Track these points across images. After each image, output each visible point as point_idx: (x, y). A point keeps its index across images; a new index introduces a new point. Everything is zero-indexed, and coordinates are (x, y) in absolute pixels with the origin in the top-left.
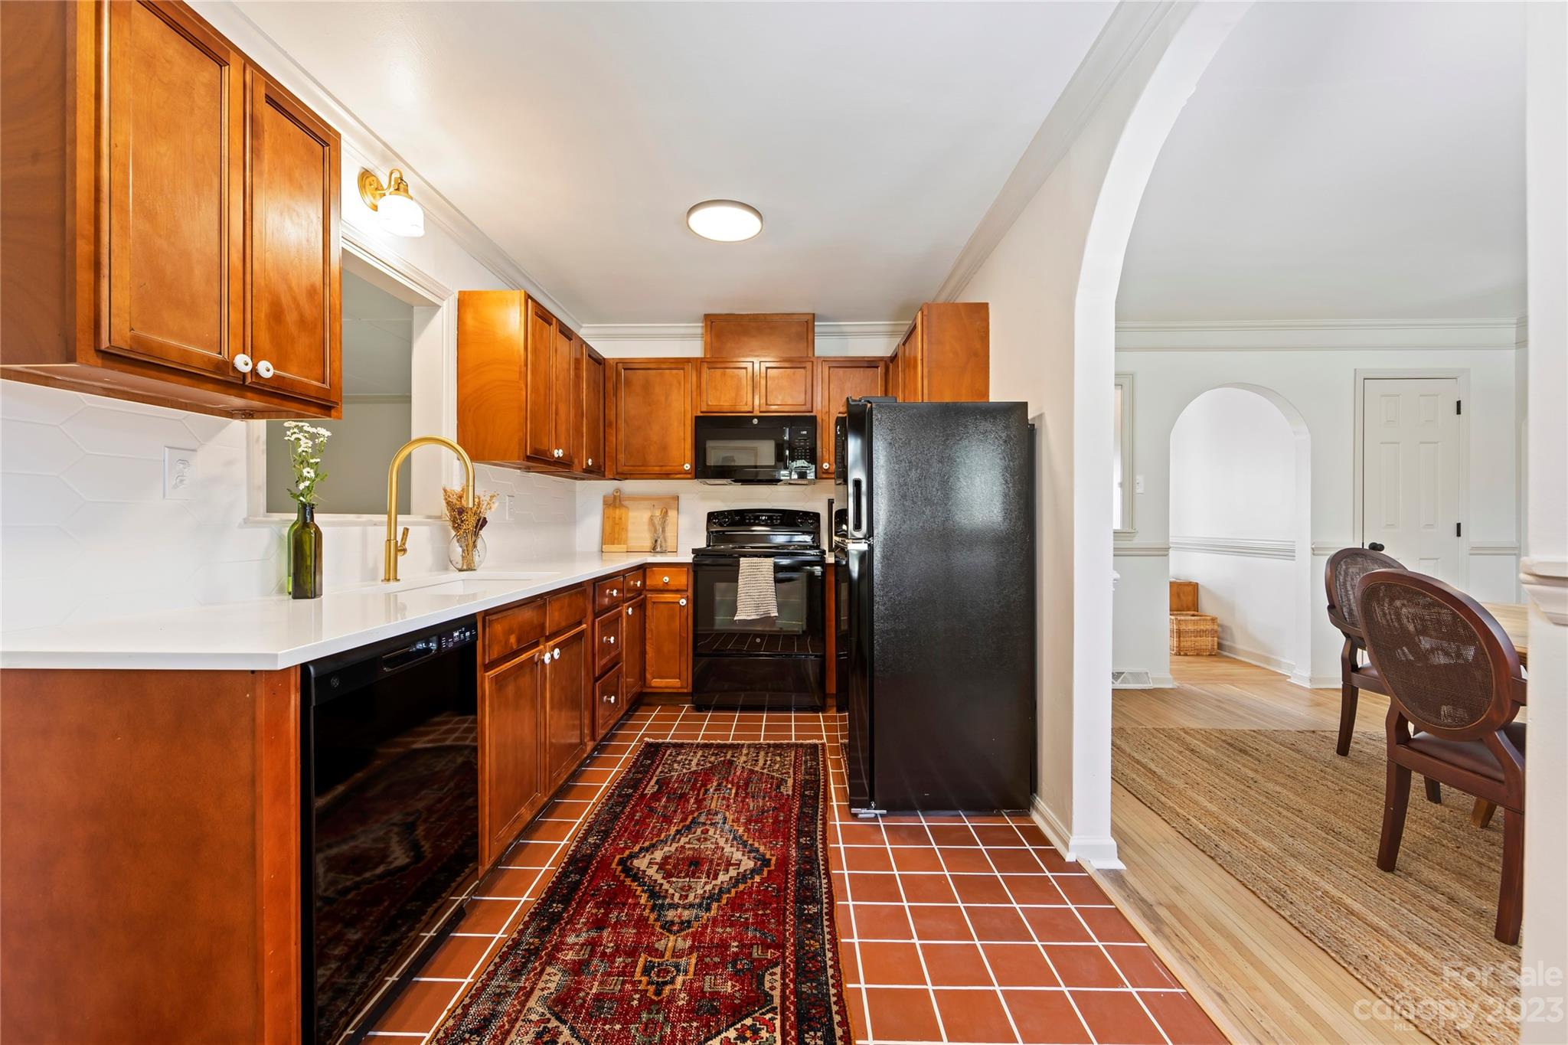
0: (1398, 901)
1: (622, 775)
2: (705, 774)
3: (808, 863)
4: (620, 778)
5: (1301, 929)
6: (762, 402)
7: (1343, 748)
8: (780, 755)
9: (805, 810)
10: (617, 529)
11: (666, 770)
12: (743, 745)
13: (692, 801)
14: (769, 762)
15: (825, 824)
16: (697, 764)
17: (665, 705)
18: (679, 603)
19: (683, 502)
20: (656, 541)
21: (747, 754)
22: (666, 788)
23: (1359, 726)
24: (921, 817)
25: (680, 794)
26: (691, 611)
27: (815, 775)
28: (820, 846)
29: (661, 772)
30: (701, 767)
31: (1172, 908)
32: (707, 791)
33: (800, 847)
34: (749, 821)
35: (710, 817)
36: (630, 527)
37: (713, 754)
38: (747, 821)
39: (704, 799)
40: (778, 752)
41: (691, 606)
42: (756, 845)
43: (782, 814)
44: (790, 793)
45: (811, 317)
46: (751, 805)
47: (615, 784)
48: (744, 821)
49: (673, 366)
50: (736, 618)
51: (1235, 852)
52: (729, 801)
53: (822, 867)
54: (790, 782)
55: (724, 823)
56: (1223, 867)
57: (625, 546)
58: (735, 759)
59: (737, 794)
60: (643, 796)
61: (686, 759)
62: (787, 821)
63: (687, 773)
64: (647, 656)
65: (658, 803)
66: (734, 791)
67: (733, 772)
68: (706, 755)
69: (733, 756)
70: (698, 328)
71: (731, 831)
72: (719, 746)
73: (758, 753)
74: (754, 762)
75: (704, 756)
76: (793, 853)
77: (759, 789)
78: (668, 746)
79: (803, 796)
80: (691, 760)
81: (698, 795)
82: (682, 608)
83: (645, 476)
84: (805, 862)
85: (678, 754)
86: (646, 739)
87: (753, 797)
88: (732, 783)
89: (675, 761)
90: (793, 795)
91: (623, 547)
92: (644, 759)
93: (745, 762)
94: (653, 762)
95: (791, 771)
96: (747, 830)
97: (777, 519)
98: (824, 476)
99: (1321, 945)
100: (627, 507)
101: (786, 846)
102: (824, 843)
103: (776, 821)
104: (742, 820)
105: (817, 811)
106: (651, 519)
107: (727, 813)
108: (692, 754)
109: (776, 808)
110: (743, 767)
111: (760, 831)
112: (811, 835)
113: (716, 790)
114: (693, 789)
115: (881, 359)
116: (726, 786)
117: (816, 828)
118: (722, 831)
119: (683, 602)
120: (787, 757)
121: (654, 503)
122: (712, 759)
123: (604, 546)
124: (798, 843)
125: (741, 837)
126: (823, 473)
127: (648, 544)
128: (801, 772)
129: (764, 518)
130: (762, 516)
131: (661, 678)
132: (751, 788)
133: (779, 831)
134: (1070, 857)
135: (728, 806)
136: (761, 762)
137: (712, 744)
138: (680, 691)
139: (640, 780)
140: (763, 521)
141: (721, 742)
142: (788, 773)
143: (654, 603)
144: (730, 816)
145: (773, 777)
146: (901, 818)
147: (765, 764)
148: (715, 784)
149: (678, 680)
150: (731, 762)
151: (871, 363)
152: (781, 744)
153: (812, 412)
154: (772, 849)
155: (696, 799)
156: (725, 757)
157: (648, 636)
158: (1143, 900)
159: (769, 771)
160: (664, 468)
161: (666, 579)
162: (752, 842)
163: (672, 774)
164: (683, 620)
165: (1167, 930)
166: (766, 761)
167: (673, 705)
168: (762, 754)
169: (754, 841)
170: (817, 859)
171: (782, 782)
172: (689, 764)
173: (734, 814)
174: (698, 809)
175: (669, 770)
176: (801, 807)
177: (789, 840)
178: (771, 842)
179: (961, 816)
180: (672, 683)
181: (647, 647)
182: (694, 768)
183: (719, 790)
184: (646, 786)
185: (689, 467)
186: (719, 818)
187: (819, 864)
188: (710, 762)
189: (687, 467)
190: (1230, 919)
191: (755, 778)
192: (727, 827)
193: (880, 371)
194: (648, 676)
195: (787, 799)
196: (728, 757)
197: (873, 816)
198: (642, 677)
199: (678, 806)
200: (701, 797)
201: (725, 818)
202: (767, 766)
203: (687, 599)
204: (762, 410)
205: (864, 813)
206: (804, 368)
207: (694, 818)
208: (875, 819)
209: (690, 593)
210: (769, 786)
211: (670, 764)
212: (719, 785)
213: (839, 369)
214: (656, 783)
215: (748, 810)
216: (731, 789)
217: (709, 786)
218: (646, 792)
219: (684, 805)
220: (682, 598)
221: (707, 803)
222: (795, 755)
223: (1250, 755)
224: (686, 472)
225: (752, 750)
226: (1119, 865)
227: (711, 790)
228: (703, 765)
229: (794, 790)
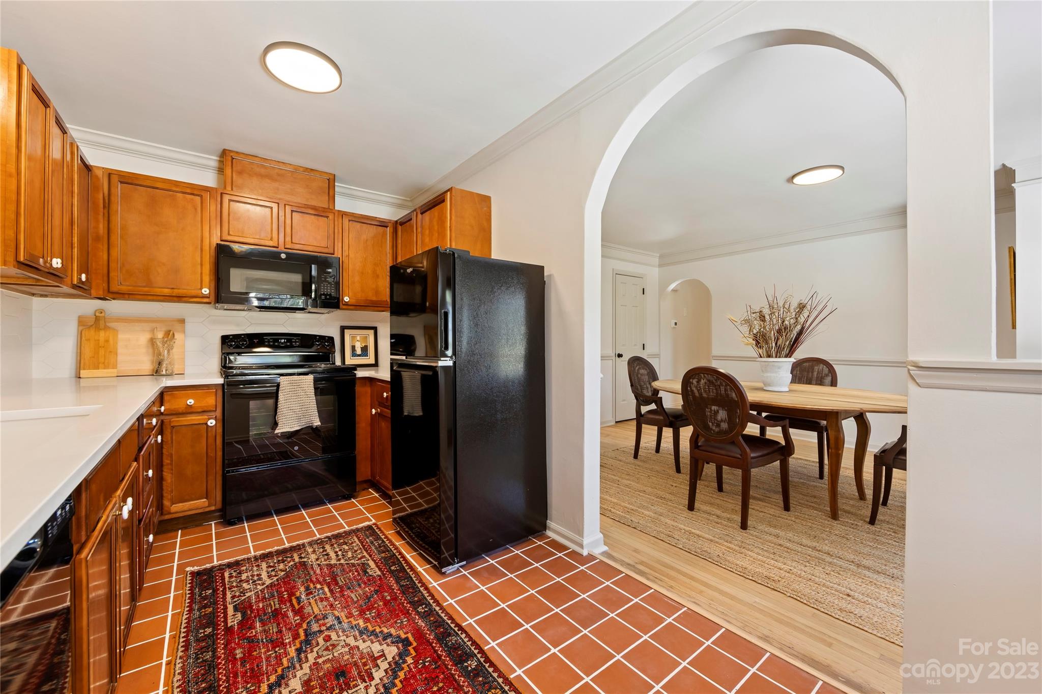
0: (706, 524)
1: (185, 617)
2: (285, 583)
3: (439, 626)
4: (184, 621)
5: (691, 552)
6: (287, 240)
7: (636, 456)
8: (345, 543)
9: (402, 583)
10: (102, 352)
11: (237, 594)
12: (303, 545)
13: (290, 614)
14: (340, 553)
15: (427, 589)
16: (270, 577)
17: (186, 528)
18: (206, 424)
19: (188, 326)
20: (160, 364)
21: (314, 552)
22: (252, 612)
23: (642, 444)
24: (487, 558)
25: (272, 612)
26: (220, 430)
27: (388, 551)
28: (437, 608)
29: (233, 597)
30: (275, 579)
31: (642, 563)
32: (298, 599)
33: (425, 616)
34: (362, 613)
35: (321, 622)
36: (120, 350)
37: (279, 562)
38: (361, 612)
39: (302, 608)
40: (342, 541)
41: (220, 425)
42: (385, 630)
43: (386, 594)
44: (379, 573)
45: (332, 177)
46: (353, 595)
47: (183, 630)
48: (357, 613)
49: (188, 191)
50: (277, 431)
51: (641, 522)
52: (328, 601)
53: (453, 626)
54: (371, 563)
55: (340, 623)
56: (642, 532)
57: (115, 370)
58: (305, 560)
59: (331, 591)
60: (229, 630)
61: (253, 576)
62: (395, 598)
63: (264, 589)
64: (164, 483)
65: (254, 631)
66: (326, 589)
67: (312, 573)
68: (272, 564)
69: (301, 558)
70: (212, 161)
71: (352, 628)
72: (279, 553)
73: (323, 548)
74: (326, 557)
75: (271, 567)
76: (421, 623)
77: (350, 579)
78: (221, 568)
79: (391, 572)
80: (259, 575)
81: (292, 605)
82: (209, 429)
83: (150, 297)
84: (437, 627)
85: (240, 573)
86: (189, 569)
87: (349, 588)
88: (318, 582)
89: (241, 581)
90: (383, 572)
91: (112, 372)
92: (201, 590)
93: (317, 560)
94: (215, 591)
95: (365, 554)
96: (367, 620)
97: (296, 342)
98: (344, 307)
99: (702, 557)
100: (114, 329)
101: (411, 621)
102: (439, 604)
103: (386, 603)
104: (355, 613)
105: (413, 580)
106: (152, 341)
107: (336, 613)
108: (255, 568)
109: (377, 590)
110: (319, 565)
111: (379, 615)
112: (422, 601)
113: (307, 595)
114: (282, 601)
115: (390, 221)
116: (315, 587)
117: (423, 595)
118: (344, 631)
119: (211, 423)
120: (352, 543)
121: (154, 325)
122: (282, 566)
123: (82, 372)
124: (418, 613)
125: (366, 628)
126: (344, 305)
127: (147, 366)
128: (374, 552)
129: (283, 341)
130: (281, 339)
131: (181, 502)
132: (341, 581)
133: (395, 610)
134: (585, 553)
135: (331, 606)
136: (333, 555)
137: (270, 553)
138: (207, 509)
139: (214, 614)
140: (282, 343)
141: (278, 548)
142: (363, 557)
143: (173, 427)
144: (342, 615)
145: (353, 565)
146: (476, 563)
147: (337, 556)
148: (302, 589)
149: (205, 500)
150: (303, 565)
151: (383, 224)
152: (339, 533)
153: (334, 254)
154: (401, 628)
155: (293, 610)
156: (294, 560)
157: (166, 461)
158: (629, 564)
159: (346, 560)
160: (175, 291)
161: (191, 402)
162: (380, 630)
163: (248, 595)
164: (211, 440)
165: (651, 577)
166: (336, 552)
167: (197, 526)
168: (328, 547)
169: (380, 627)
170: (444, 621)
171: (364, 567)
172: (260, 579)
173: (342, 611)
174: (303, 619)
175: (241, 592)
176: (397, 582)
177: (408, 613)
178: (396, 622)
179: (509, 548)
180: (200, 504)
181: (164, 474)
182: (268, 582)
183: (311, 593)
184: (226, 617)
185: (208, 292)
186: (330, 621)
187: (447, 623)
188: (282, 571)
189: (206, 291)
190: (668, 560)
191: (338, 571)
192: (345, 626)
193: (389, 230)
194: (166, 503)
195: (381, 579)
196: (297, 560)
197: (456, 569)
198: (160, 507)
199: (278, 624)
200: (297, 607)
201: (338, 618)
202: (340, 557)
203: (216, 419)
204: (287, 246)
205: (449, 569)
206: (327, 217)
207: (305, 630)
208: (458, 571)
209: (219, 413)
210: (356, 573)
211: (237, 586)
212: (307, 588)
213: (356, 223)
214: (236, 609)
215: (354, 602)
216: (322, 589)
217: (298, 594)
218: (229, 625)
219: (285, 622)
220: (209, 419)
221: (308, 610)
222: (359, 540)
223: (606, 467)
224: (204, 297)
225: (316, 546)
226: (605, 548)
227: (303, 597)
228: (276, 576)
229: (380, 569)
